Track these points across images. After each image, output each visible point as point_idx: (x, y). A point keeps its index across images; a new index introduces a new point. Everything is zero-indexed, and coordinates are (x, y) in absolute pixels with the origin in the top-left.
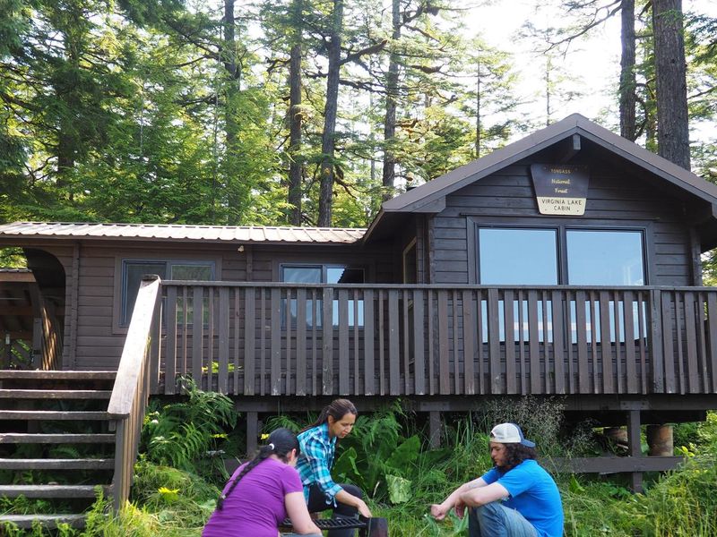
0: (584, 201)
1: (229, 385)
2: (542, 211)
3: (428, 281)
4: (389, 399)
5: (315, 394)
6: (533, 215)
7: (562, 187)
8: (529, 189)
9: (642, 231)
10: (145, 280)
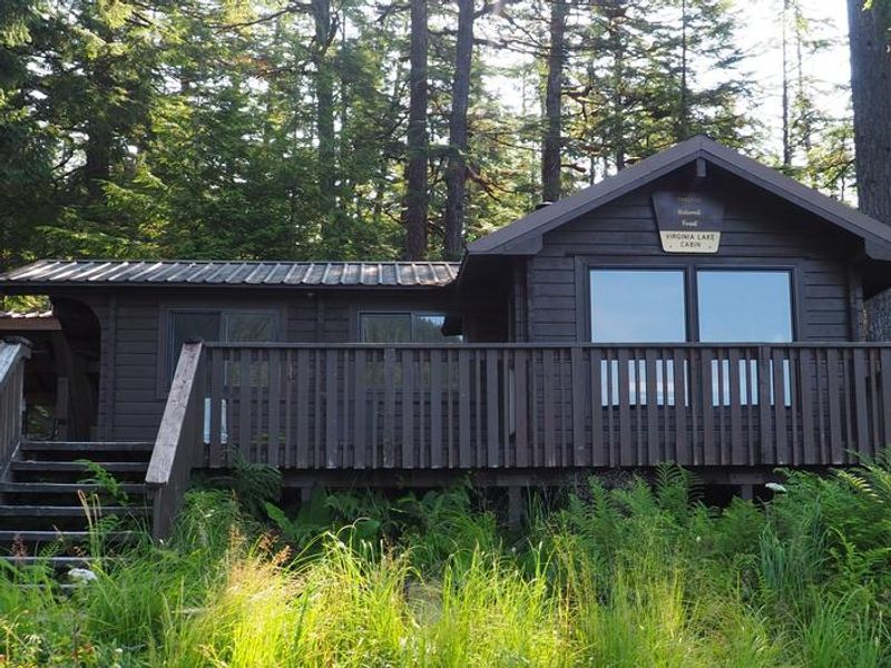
0: (717, 235)
1: (279, 456)
2: (666, 248)
4: (458, 472)
5: (375, 467)
6: (656, 253)
8: (651, 222)
9: (791, 270)
10: (187, 343)
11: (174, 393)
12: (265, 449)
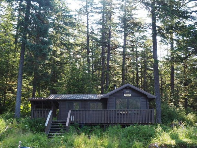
0: (131, 94)
2: (125, 96)
3: (108, 109)
4: (98, 124)
5: (89, 123)
7: (128, 92)
8: (123, 93)
9: (140, 98)
11: (68, 116)
12: (78, 121)
